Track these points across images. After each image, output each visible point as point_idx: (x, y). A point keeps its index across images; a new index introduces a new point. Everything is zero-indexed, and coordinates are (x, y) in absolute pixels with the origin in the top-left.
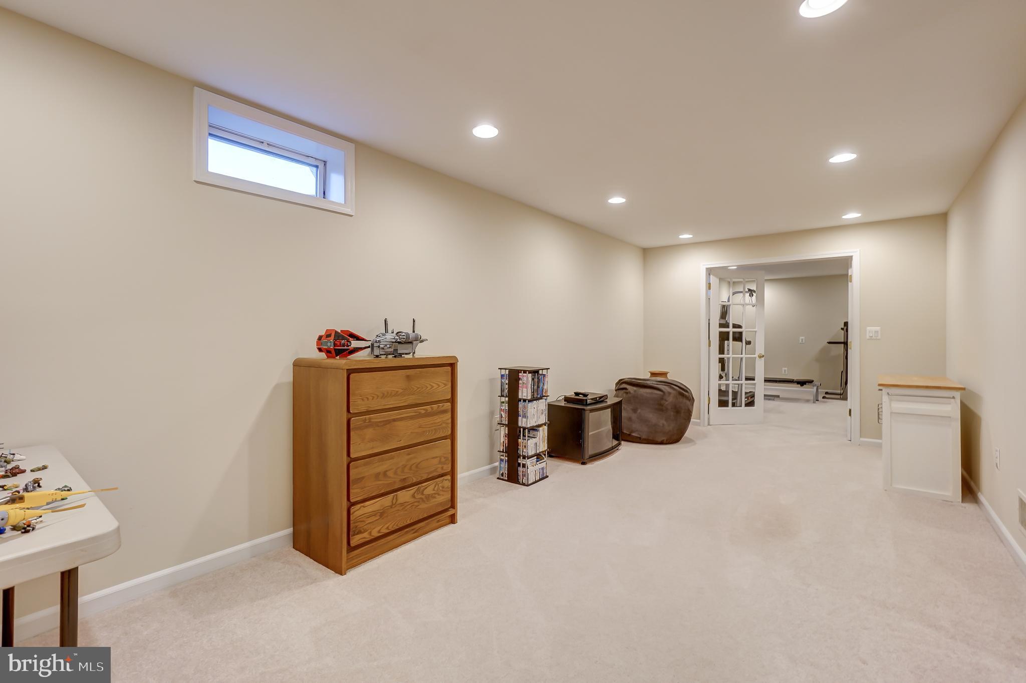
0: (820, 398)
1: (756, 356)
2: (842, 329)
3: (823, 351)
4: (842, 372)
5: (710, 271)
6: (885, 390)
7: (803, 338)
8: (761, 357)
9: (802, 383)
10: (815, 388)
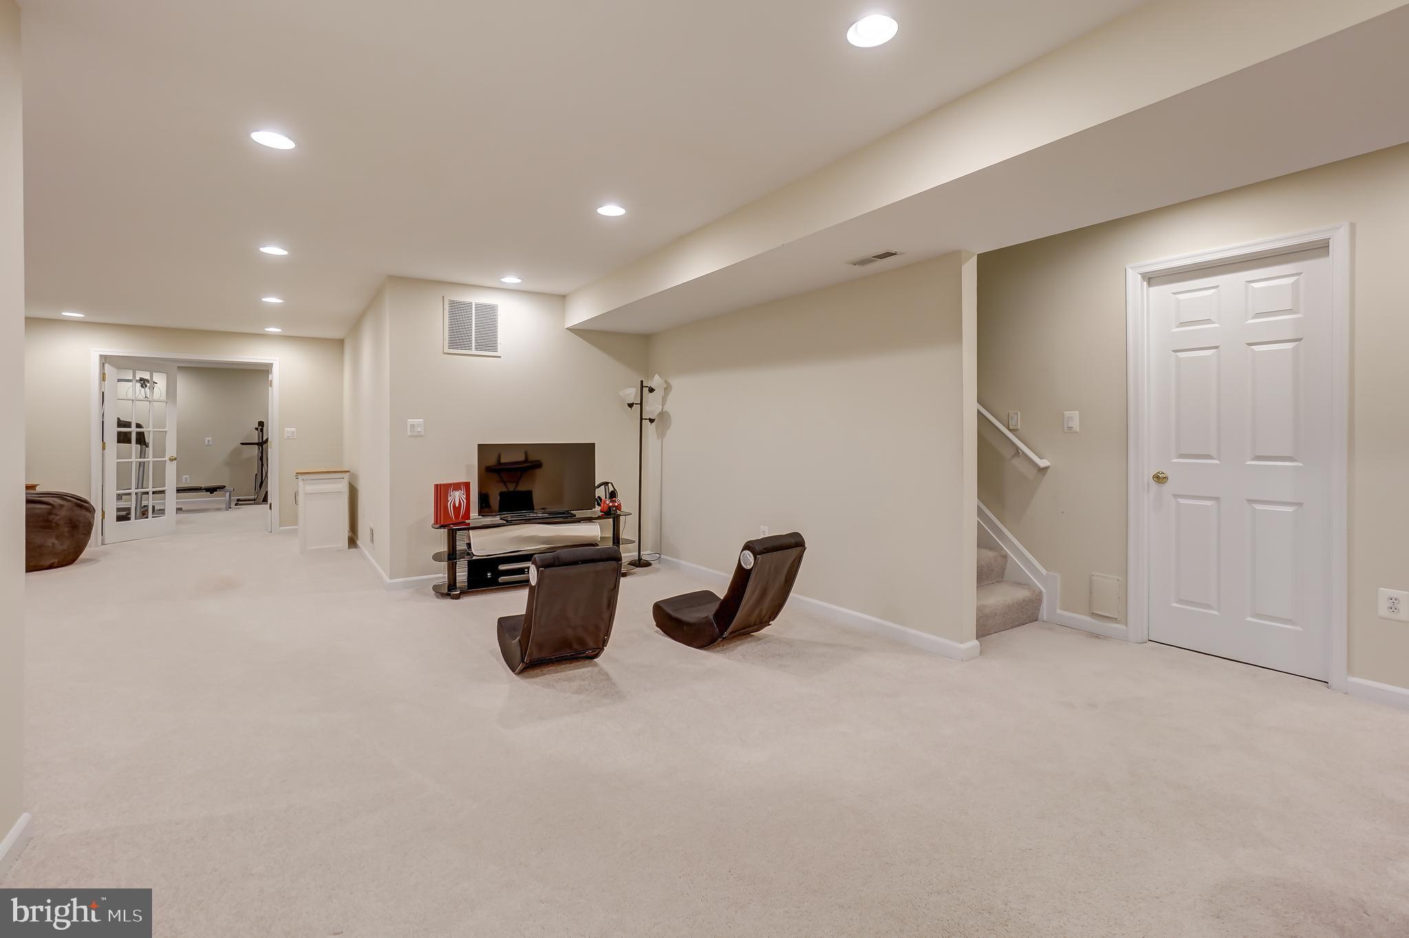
0: (233, 505)
1: (167, 458)
2: (256, 429)
3: (235, 453)
4: (256, 475)
5: (105, 360)
6: (300, 477)
7: (210, 439)
8: (171, 460)
9: (212, 490)
10: (228, 494)
